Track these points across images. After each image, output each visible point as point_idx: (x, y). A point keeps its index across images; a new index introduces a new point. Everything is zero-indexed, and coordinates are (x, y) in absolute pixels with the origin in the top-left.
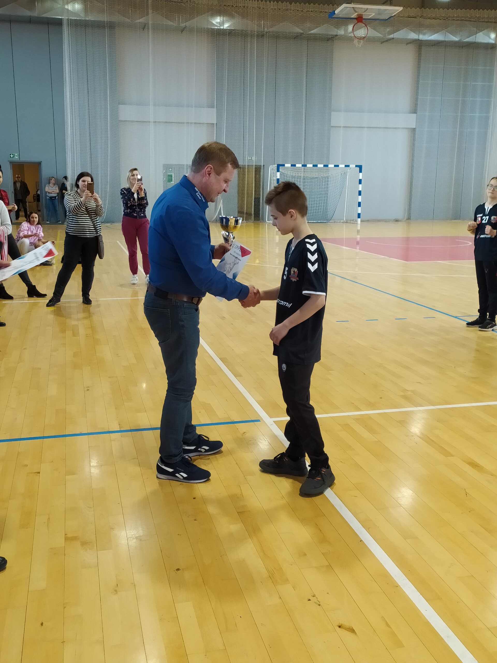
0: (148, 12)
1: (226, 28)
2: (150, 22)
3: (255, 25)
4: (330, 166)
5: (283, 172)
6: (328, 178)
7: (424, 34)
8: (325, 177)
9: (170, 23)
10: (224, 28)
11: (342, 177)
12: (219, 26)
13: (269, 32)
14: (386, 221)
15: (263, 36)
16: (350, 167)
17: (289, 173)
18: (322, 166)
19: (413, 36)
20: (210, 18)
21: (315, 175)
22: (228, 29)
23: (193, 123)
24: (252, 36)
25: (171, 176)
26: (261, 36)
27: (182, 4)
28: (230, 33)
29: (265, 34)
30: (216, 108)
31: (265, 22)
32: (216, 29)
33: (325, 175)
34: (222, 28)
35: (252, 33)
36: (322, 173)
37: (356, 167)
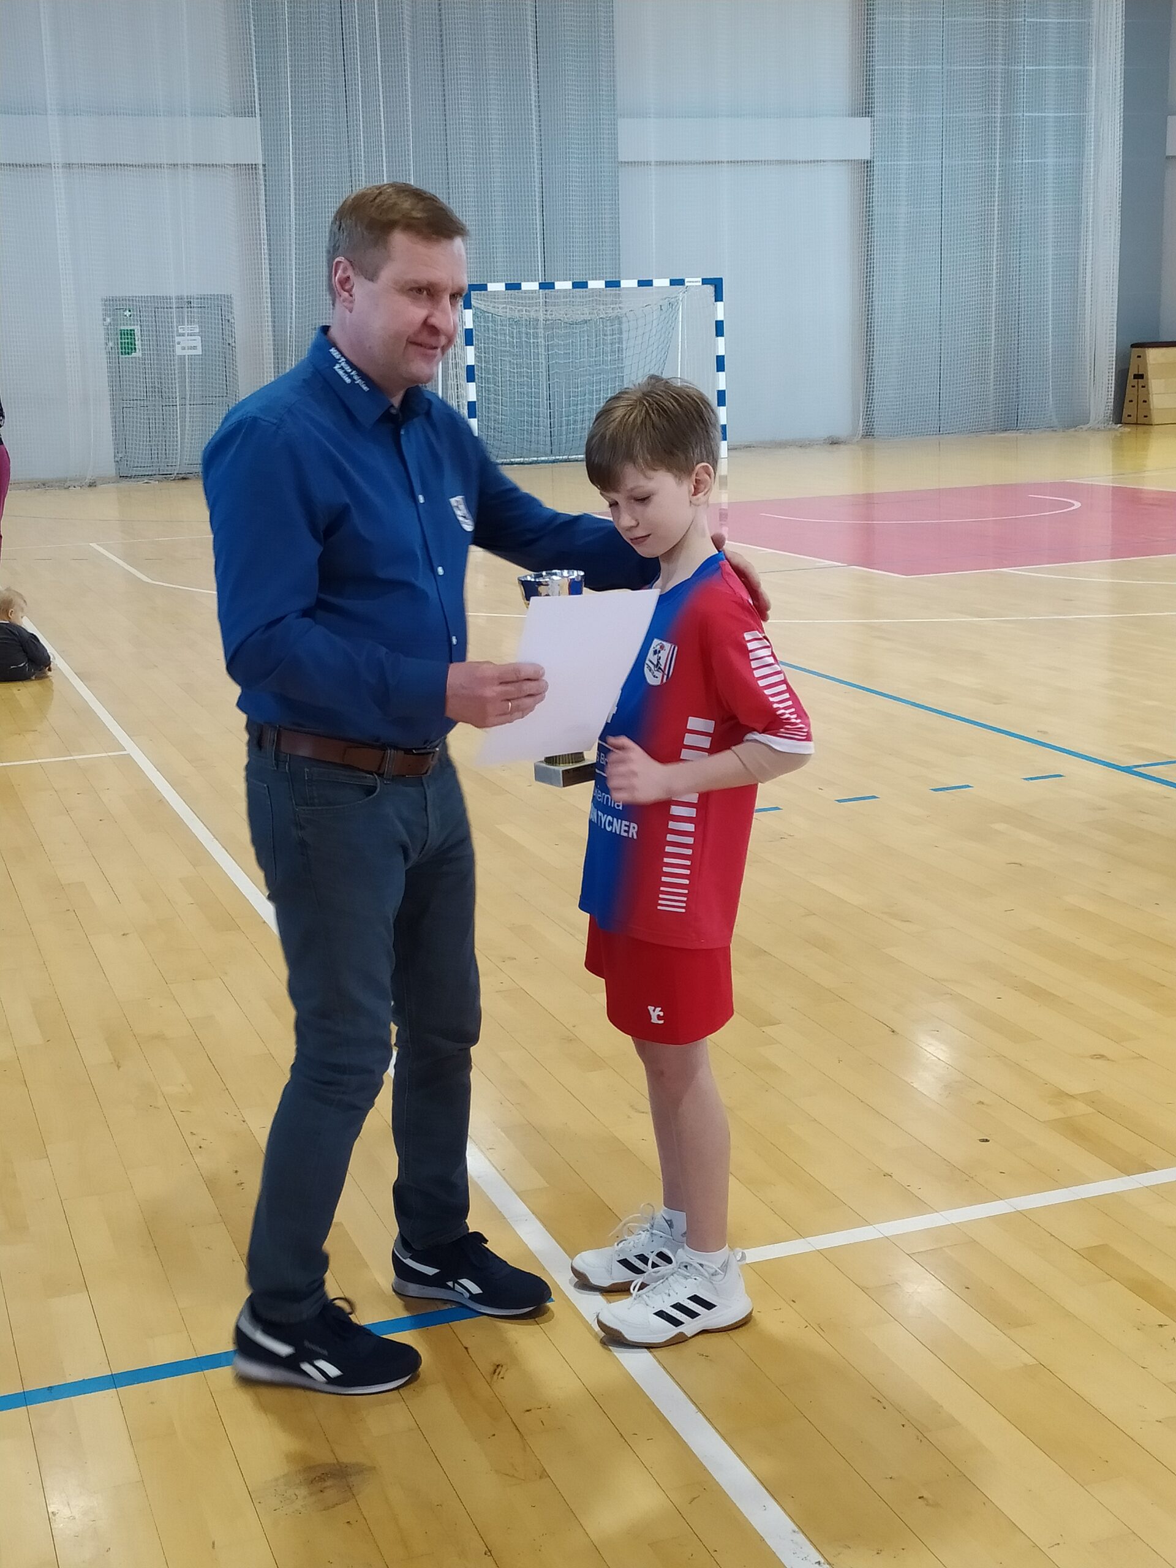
4: (624, 284)
5: (483, 307)
6: (620, 323)
8: (611, 320)
11: (662, 317)
14: (803, 444)
16: (686, 284)
18: (600, 284)
21: (582, 313)
23: (192, 167)
25: (131, 333)
30: (261, 116)
33: (614, 315)
36: (601, 307)
37: (703, 284)
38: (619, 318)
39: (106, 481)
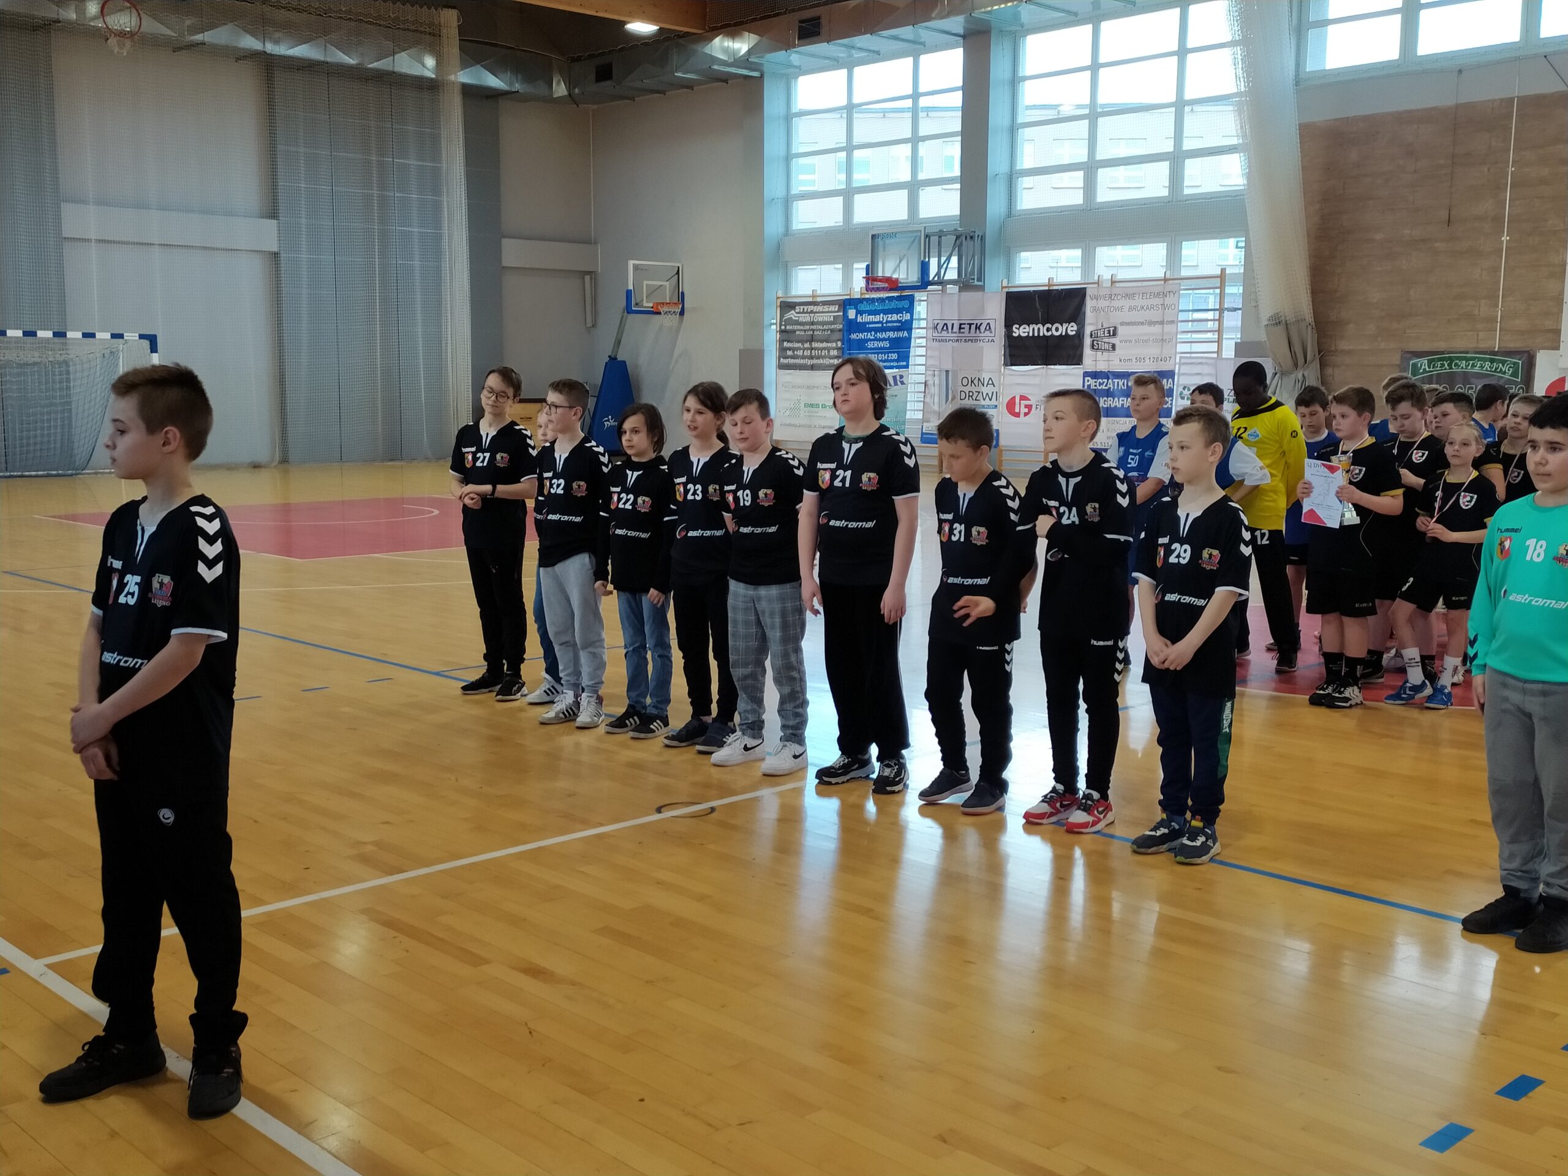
4: (70, 335)
6: (68, 365)
7: (277, 42)
8: (60, 363)
11: (105, 363)
14: (230, 467)
16: (125, 338)
18: (49, 334)
19: (250, 42)
21: (31, 357)
33: (61, 359)
36: (50, 353)
37: (140, 338)
38: (66, 363)
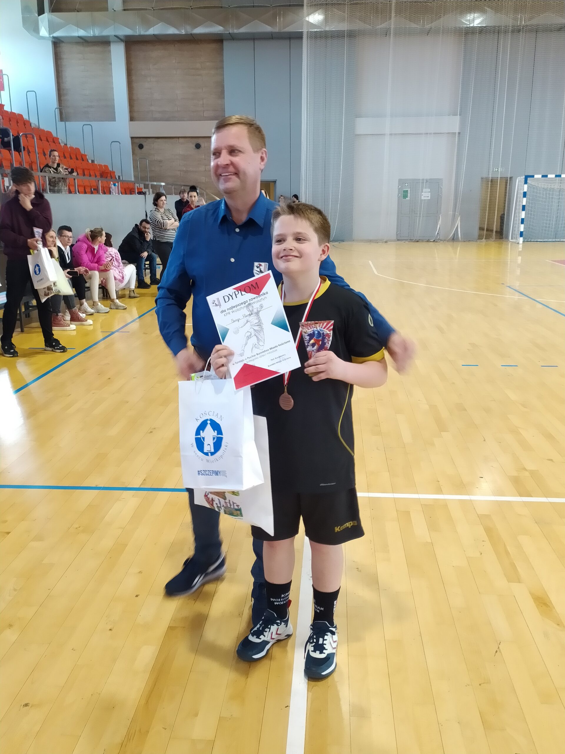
0: (391, 16)
1: (477, 26)
2: (392, 27)
3: (511, 20)
5: (532, 184)
9: (413, 25)
10: (475, 25)
12: (469, 23)
13: (527, 26)
15: (519, 31)
17: (540, 185)
20: (459, 16)
22: (479, 27)
23: (433, 134)
24: (506, 32)
25: (407, 191)
26: (517, 30)
27: (428, 3)
28: (481, 31)
29: (522, 28)
30: (459, 115)
31: (522, 14)
32: (465, 27)
34: (471, 25)
35: (506, 29)
39: (391, 241)
